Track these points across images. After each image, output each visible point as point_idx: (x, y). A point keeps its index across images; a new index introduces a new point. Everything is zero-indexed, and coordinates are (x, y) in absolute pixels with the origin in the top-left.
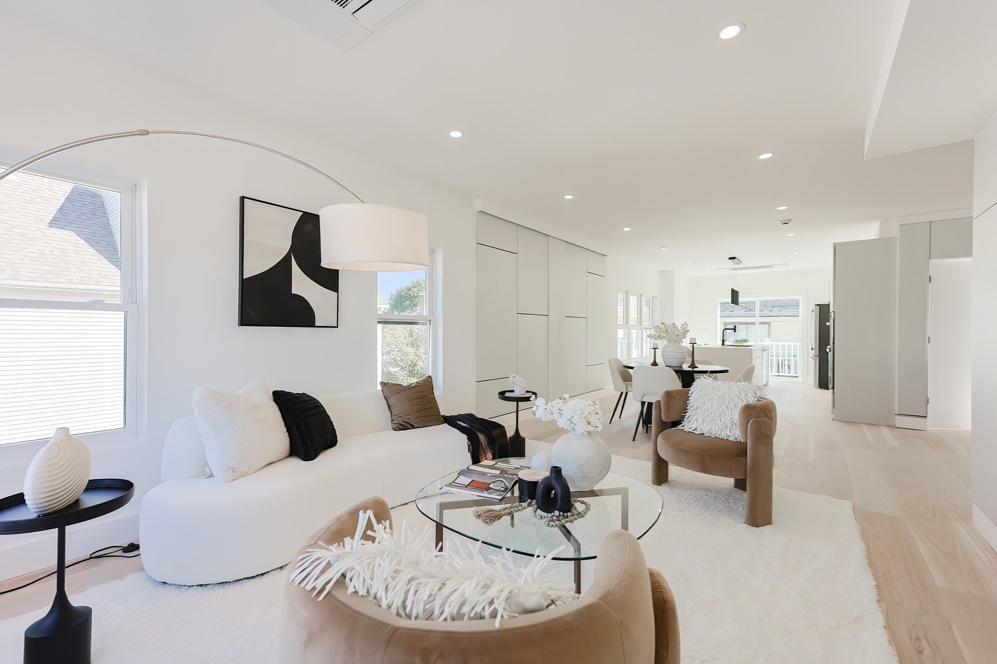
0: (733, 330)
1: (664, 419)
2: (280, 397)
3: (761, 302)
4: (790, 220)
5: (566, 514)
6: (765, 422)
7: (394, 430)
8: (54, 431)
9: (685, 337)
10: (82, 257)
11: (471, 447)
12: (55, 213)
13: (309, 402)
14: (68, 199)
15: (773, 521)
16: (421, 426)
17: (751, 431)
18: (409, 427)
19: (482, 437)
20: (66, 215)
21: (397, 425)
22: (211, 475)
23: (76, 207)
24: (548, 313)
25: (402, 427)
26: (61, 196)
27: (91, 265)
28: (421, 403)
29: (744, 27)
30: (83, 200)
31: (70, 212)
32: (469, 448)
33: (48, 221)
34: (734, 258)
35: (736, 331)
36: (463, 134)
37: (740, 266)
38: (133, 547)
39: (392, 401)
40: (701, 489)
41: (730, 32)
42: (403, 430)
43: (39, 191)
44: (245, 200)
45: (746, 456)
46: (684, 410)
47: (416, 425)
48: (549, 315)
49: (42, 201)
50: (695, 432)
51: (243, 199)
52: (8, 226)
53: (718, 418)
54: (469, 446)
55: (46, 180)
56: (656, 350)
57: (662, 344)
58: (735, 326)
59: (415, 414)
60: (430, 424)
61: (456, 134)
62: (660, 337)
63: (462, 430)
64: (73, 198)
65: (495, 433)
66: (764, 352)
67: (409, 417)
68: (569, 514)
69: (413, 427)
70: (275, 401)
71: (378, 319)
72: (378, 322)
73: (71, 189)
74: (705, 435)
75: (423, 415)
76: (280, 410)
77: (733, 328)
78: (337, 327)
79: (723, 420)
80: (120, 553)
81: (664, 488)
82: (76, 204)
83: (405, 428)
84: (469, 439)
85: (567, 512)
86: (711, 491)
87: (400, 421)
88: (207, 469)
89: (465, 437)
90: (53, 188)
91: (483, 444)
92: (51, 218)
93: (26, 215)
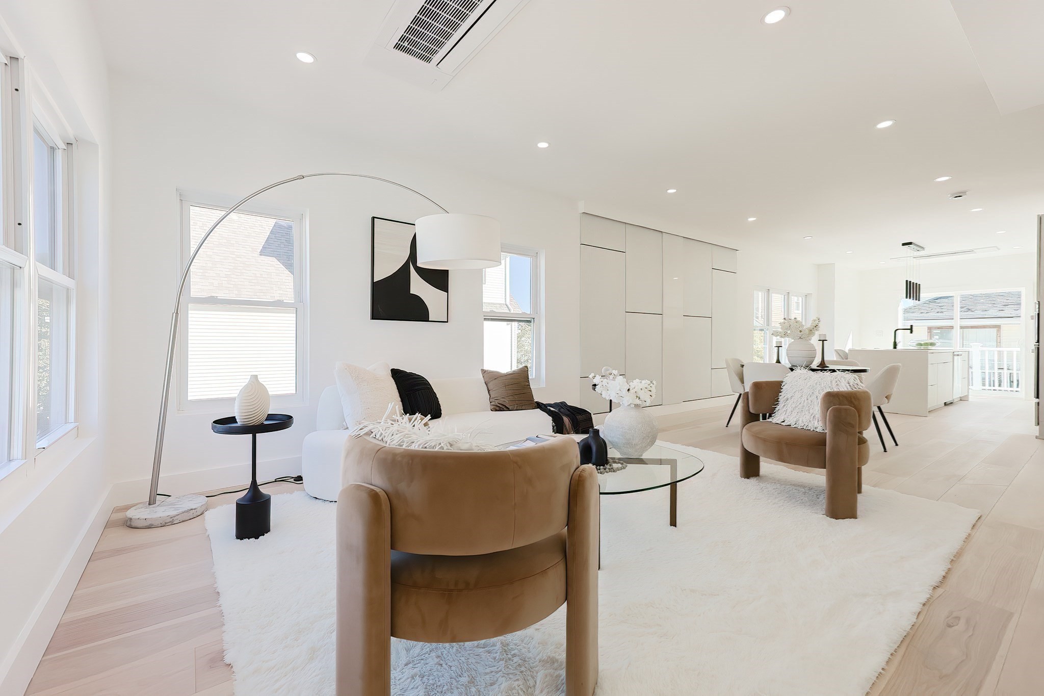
0: (909, 331)
1: (752, 411)
2: (397, 374)
3: (964, 298)
4: (965, 193)
5: (598, 467)
6: (846, 410)
7: (492, 410)
8: (249, 377)
9: (814, 334)
10: (281, 278)
11: (555, 427)
12: (263, 244)
13: (418, 380)
14: (272, 232)
15: (858, 516)
16: (515, 409)
17: (829, 419)
18: (505, 409)
19: (566, 420)
20: (270, 244)
21: (494, 406)
22: (347, 428)
23: (277, 238)
24: (662, 312)
25: (498, 408)
26: (268, 230)
27: (287, 284)
28: (516, 389)
29: (789, 10)
30: (282, 232)
31: (273, 242)
32: (553, 429)
33: (259, 251)
34: (910, 243)
35: (913, 332)
36: (549, 144)
37: (922, 253)
38: (299, 479)
39: (491, 386)
40: (794, 485)
41: (775, 17)
42: (498, 411)
43: (254, 228)
44: (375, 219)
45: (826, 446)
46: (776, 401)
47: (510, 408)
48: (664, 314)
49: (255, 235)
50: (782, 424)
51: (373, 218)
52: (234, 256)
53: (807, 409)
54: (553, 427)
55: (259, 218)
56: (780, 348)
57: (786, 342)
58: (912, 326)
59: (510, 397)
60: (523, 407)
61: (543, 145)
62: (785, 335)
63: (550, 413)
64: (275, 231)
65: (580, 417)
66: (956, 357)
67: (505, 400)
68: (601, 467)
69: (509, 410)
70: (392, 377)
71: (484, 316)
72: (485, 319)
73: (274, 224)
74: (792, 426)
75: (517, 399)
76: (396, 384)
77: (909, 328)
78: (447, 322)
79: (811, 411)
80: (292, 480)
81: (753, 481)
82: (277, 235)
83: (501, 410)
84: (554, 421)
85: (600, 466)
86: (804, 487)
87: (497, 403)
88: (344, 423)
89: (551, 418)
90: (263, 224)
91: (567, 426)
92: (261, 248)
93: (246, 247)
